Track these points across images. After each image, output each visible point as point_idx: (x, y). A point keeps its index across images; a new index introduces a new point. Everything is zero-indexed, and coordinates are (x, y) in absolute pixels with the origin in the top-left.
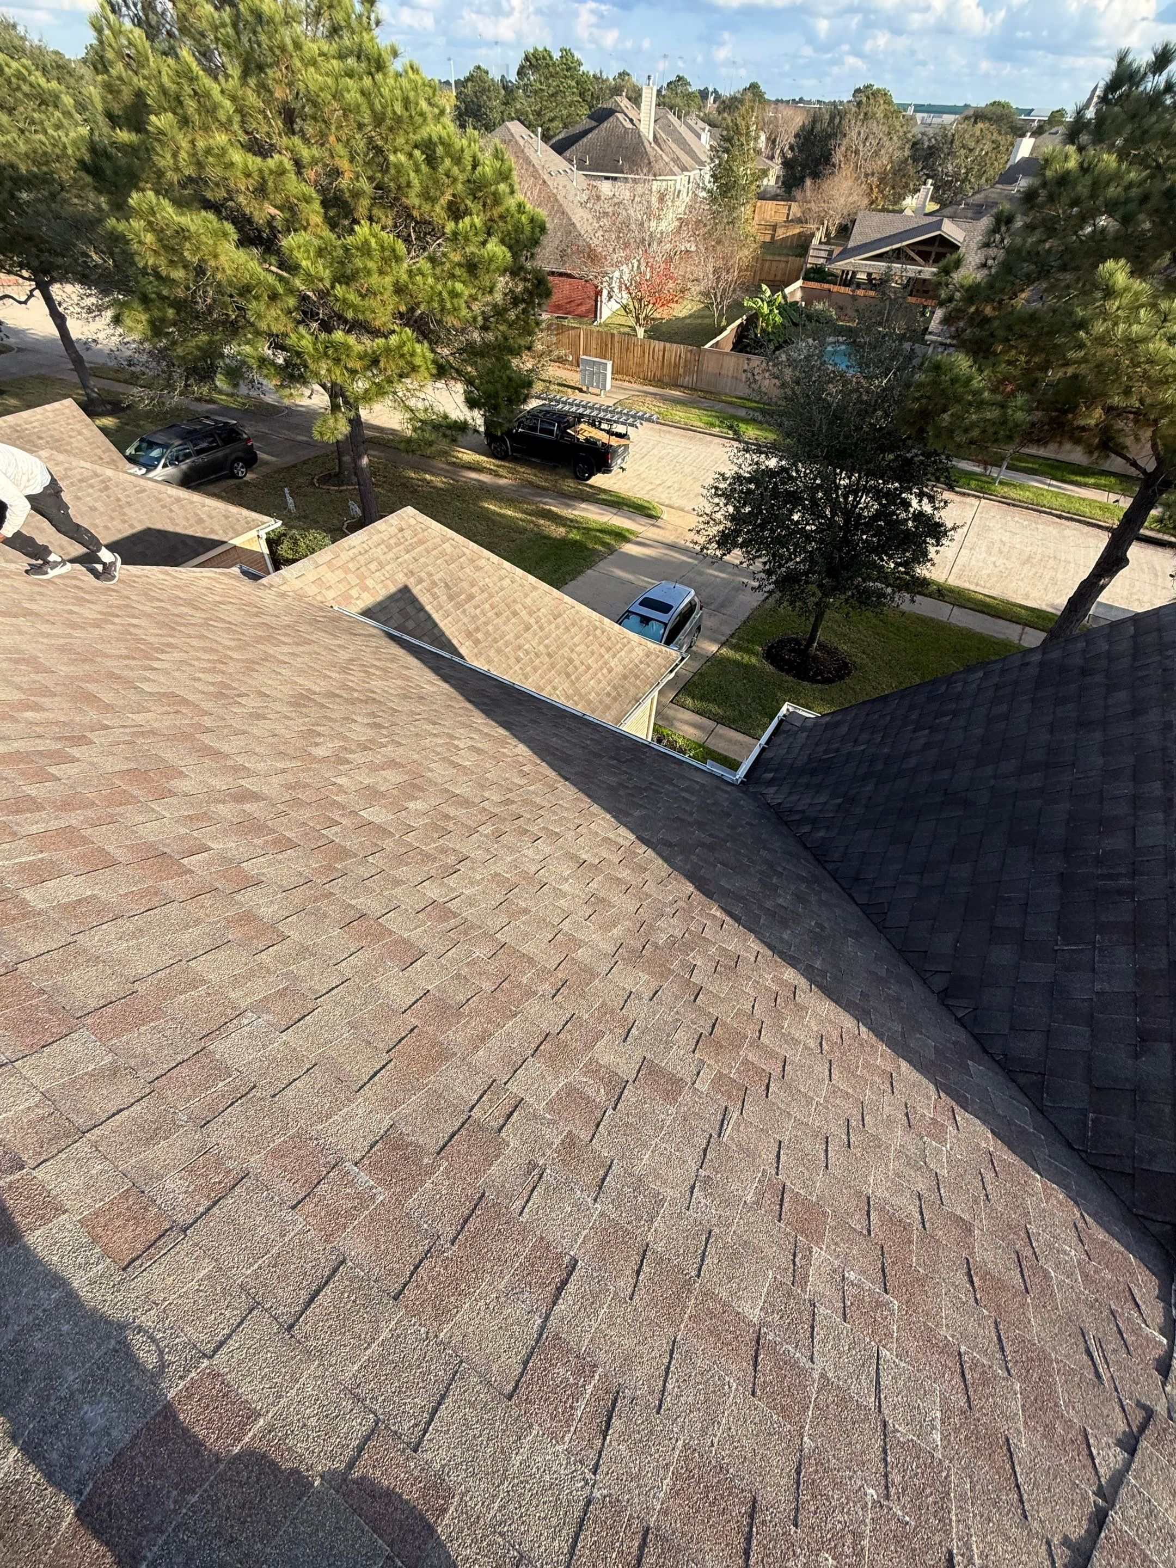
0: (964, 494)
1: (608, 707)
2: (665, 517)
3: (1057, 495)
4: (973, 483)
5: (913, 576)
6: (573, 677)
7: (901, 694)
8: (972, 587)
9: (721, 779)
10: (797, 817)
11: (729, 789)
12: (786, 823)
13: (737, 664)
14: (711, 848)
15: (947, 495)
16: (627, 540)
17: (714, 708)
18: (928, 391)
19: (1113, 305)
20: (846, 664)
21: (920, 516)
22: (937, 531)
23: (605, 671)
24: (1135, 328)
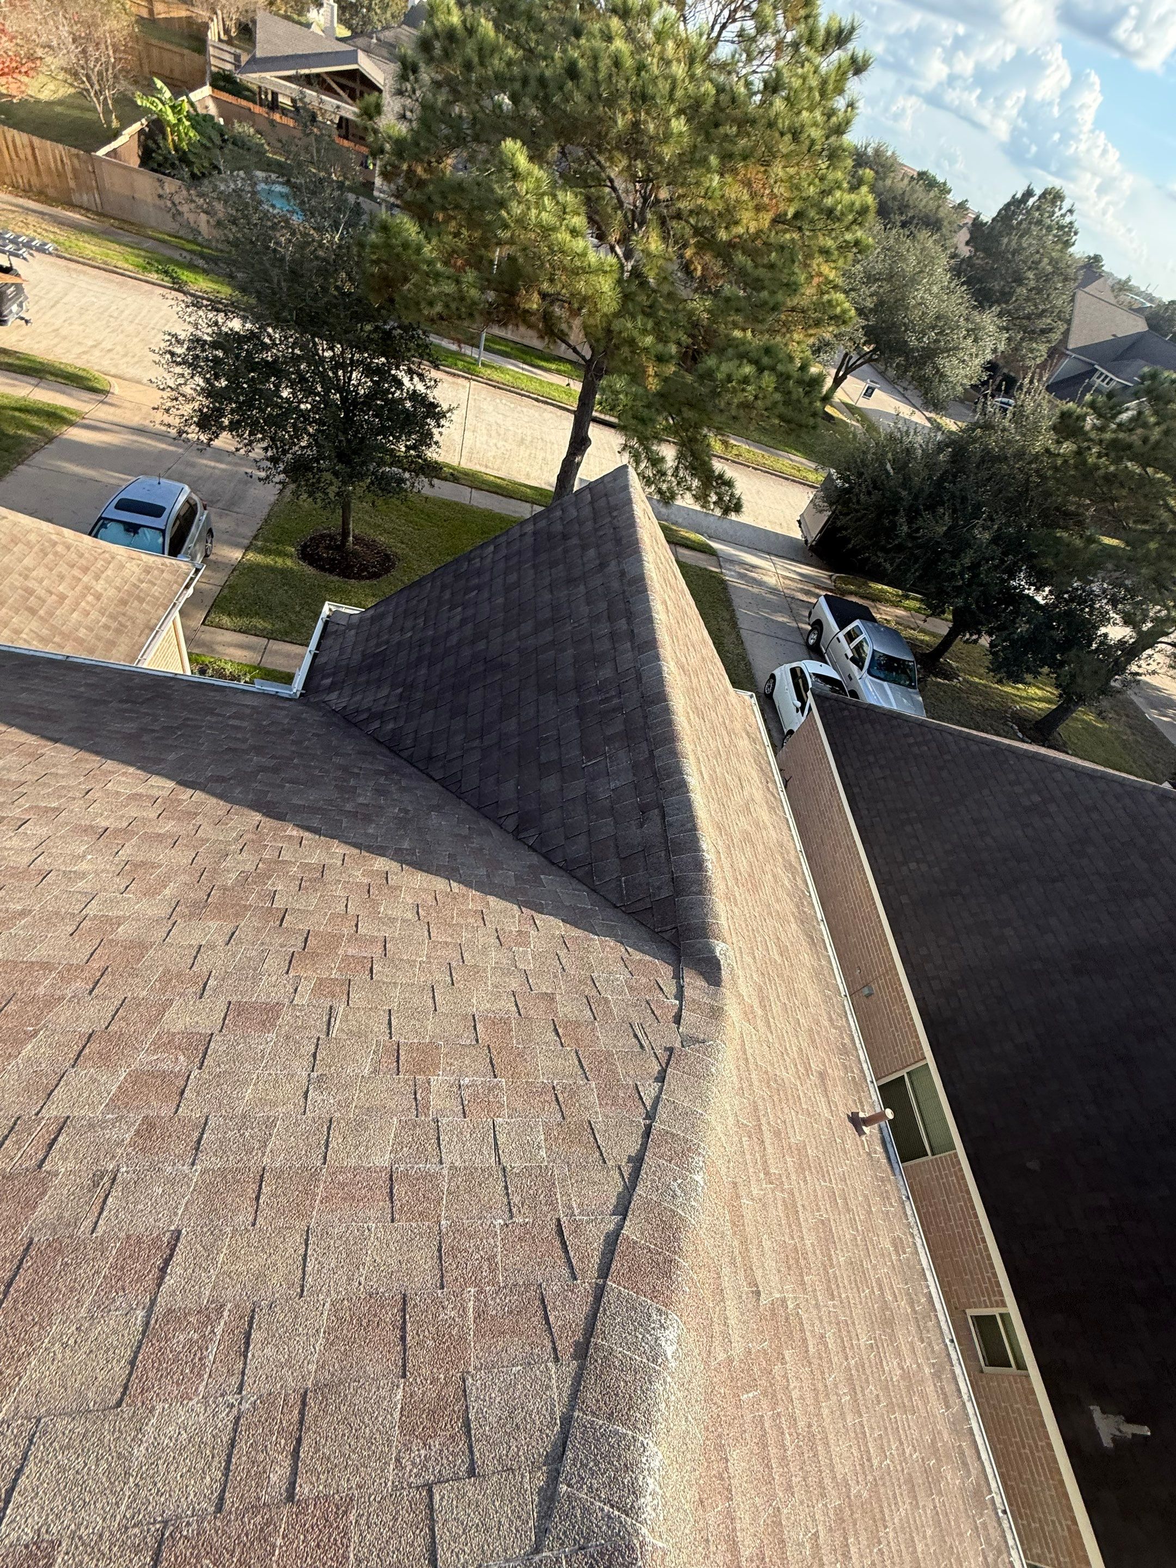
0: (454, 375)
1: (112, 644)
2: (116, 390)
3: (531, 379)
4: (460, 364)
5: (425, 460)
6: (42, 612)
7: (433, 576)
8: (483, 470)
9: (276, 696)
10: (365, 716)
11: (287, 704)
12: (355, 725)
13: (271, 569)
14: (276, 770)
15: (434, 374)
16: (71, 424)
17: (259, 623)
18: (384, 254)
19: (522, 188)
20: (387, 556)
21: (414, 396)
22: (433, 411)
23: (90, 598)
24: (544, 215)
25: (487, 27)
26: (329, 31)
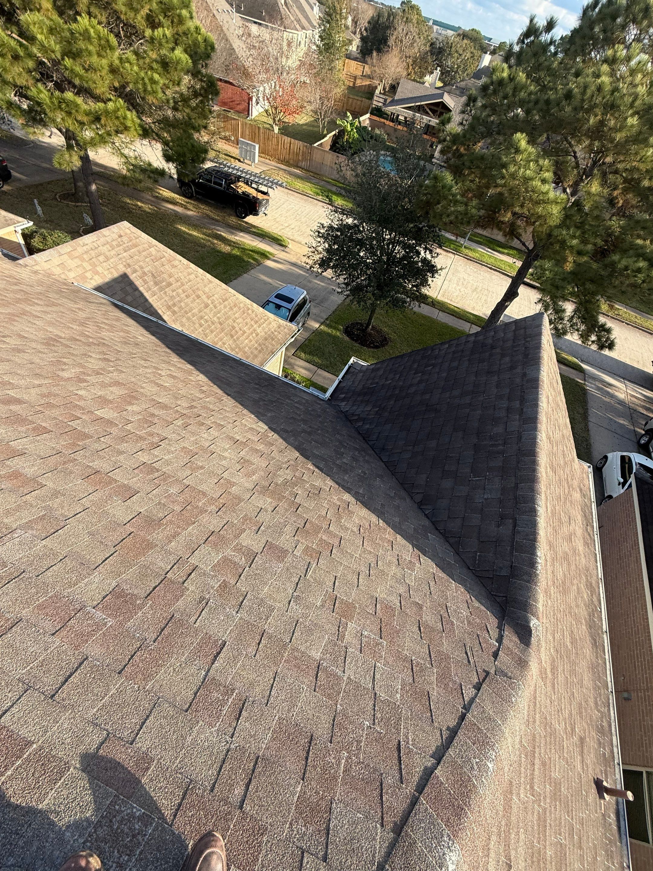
0: (447, 251)
1: (256, 356)
2: (290, 246)
3: (490, 257)
4: (452, 246)
5: (420, 293)
6: (235, 337)
7: (410, 354)
8: (449, 302)
9: (317, 397)
10: (356, 418)
11: (321, 402)
12: (350, 421)
13: (329, 335)
14: (310, 433)
15: (438, 250)
16: (268, 258)
17: (316, 359)
18: (430, 190)
19: (519, 158)
20: (385, 338)
21: (424, 261)
22: (432, 269)
23: (254, 335)
24: (528, 172)
25: (522, 76)
26: (432, 85)
